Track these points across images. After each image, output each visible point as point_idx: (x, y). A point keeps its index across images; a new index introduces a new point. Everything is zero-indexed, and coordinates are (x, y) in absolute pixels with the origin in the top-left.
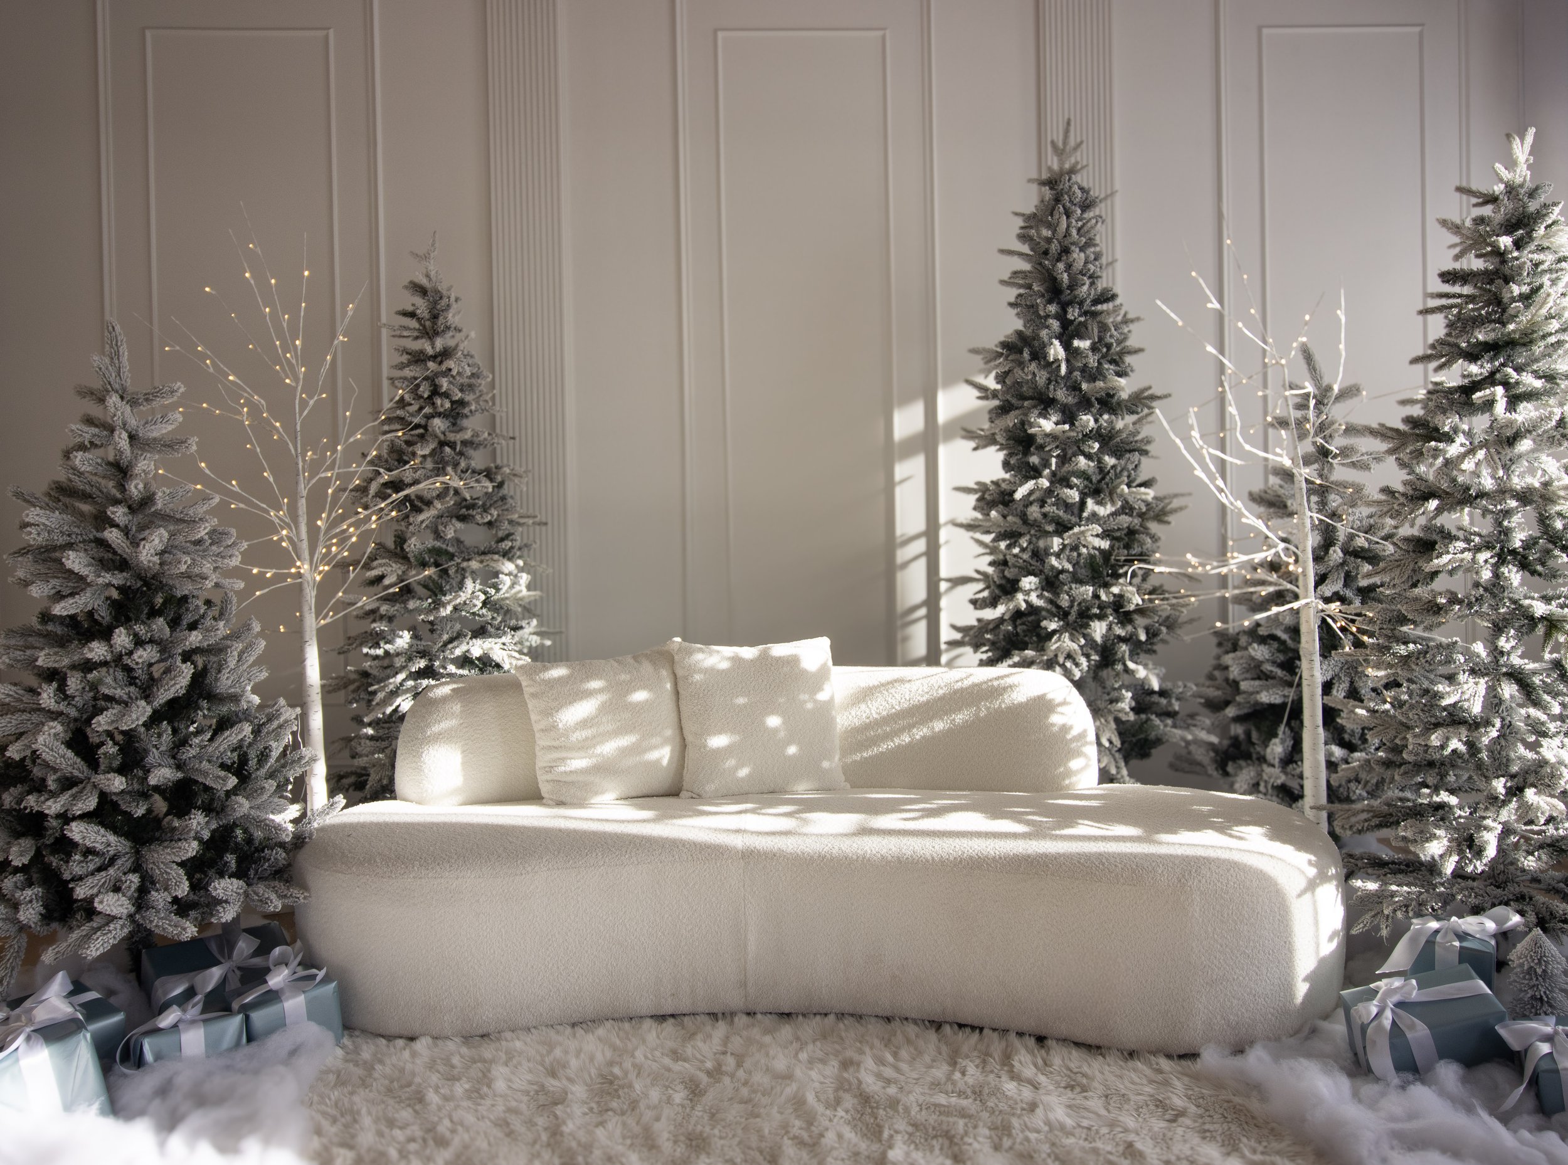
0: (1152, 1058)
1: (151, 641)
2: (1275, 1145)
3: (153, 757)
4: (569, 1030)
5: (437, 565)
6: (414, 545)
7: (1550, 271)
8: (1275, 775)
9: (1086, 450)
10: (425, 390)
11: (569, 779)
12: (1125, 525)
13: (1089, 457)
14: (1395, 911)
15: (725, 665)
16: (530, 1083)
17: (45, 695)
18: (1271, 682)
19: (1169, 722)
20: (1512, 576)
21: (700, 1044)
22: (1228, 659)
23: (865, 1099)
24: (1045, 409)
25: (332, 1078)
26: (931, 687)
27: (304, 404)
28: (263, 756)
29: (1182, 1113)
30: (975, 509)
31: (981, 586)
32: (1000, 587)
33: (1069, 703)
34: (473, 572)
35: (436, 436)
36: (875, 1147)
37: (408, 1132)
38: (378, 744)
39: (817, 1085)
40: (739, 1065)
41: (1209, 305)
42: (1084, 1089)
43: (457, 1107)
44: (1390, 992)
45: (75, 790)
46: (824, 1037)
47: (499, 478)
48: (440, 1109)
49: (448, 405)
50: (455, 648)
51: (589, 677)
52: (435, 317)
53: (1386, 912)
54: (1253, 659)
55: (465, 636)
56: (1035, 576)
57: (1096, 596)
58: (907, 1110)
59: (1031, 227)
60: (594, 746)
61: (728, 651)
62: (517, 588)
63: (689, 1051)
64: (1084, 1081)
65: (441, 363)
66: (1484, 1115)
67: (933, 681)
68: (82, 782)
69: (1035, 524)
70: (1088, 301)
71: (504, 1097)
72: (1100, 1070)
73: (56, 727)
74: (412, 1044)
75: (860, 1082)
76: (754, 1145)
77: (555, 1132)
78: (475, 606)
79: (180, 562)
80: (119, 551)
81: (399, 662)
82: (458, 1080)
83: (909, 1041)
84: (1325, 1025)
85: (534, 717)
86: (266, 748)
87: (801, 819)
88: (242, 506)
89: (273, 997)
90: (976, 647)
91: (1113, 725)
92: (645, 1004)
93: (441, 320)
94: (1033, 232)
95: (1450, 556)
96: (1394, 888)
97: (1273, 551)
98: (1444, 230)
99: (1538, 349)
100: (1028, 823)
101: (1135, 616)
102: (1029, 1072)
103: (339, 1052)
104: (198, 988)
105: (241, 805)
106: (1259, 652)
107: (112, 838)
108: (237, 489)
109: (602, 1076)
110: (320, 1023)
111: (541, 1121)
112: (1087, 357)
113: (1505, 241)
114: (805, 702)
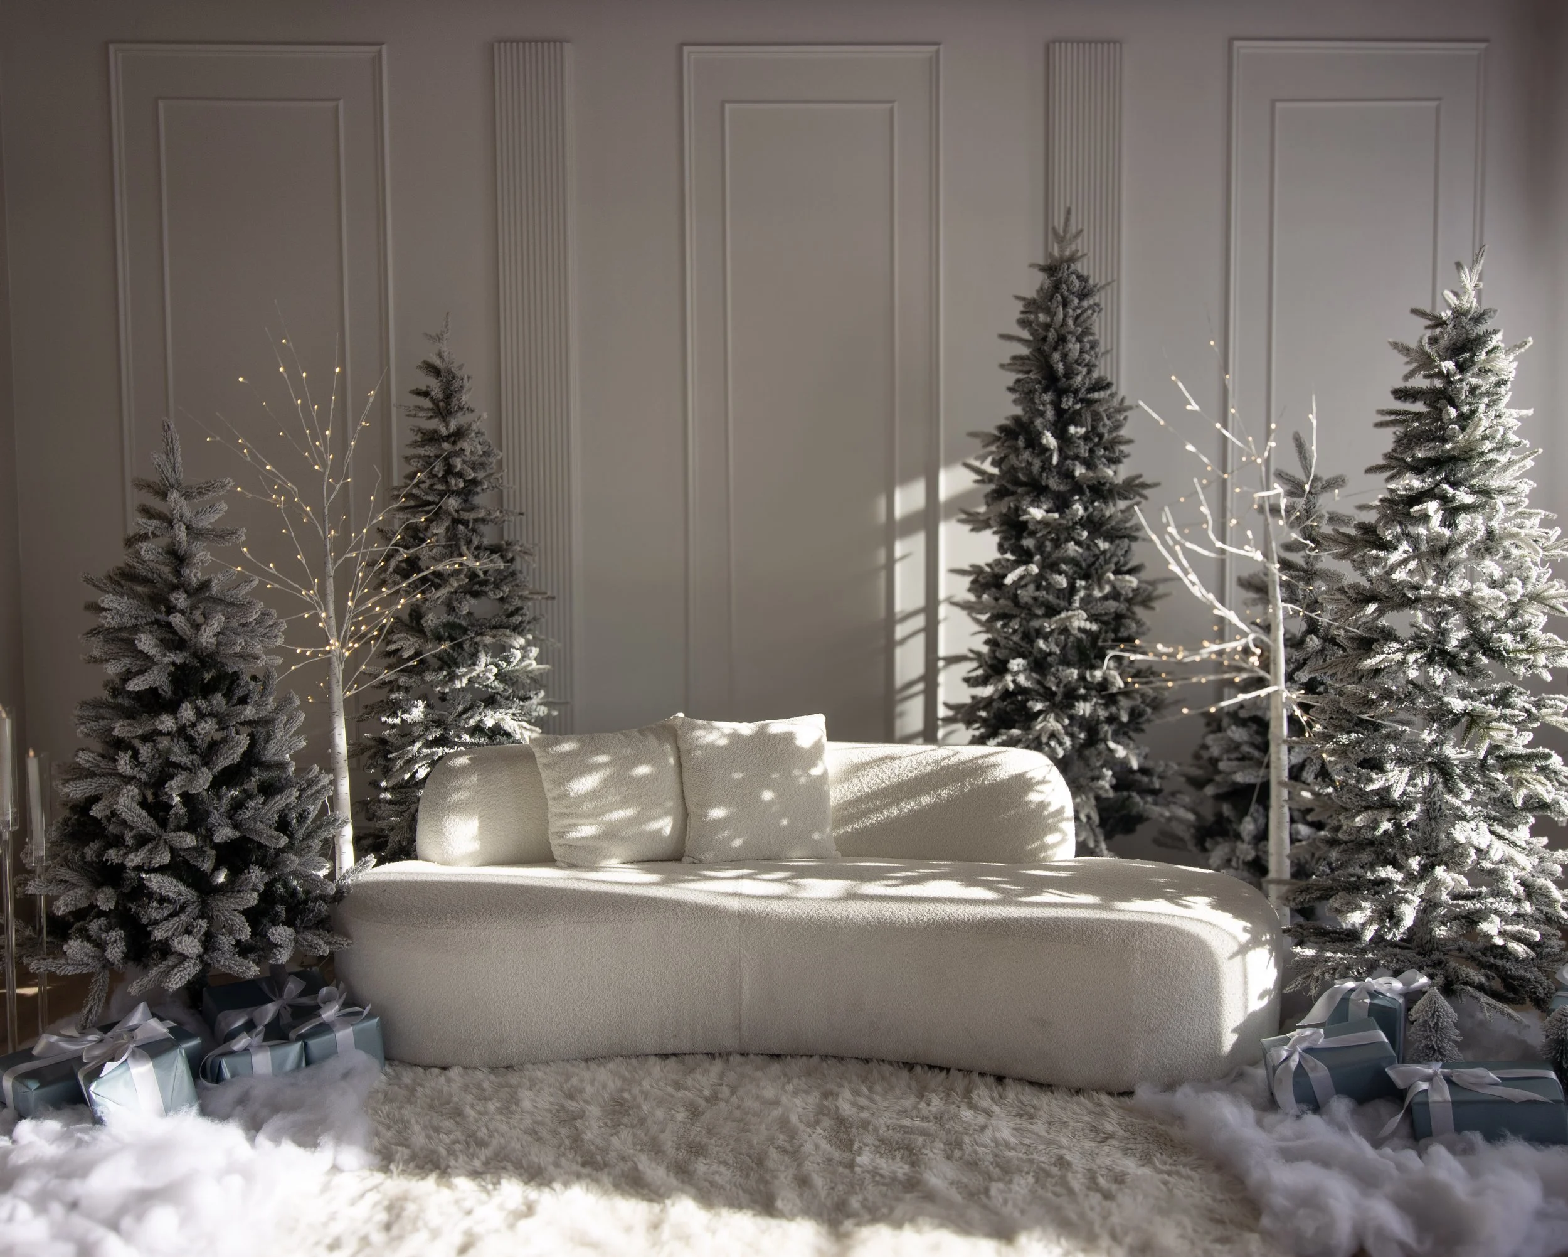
0: (1095, 1094)
1: (211, 715)
2: (1183, 1159)
3: (215, 818)
4: (583, 1064)
5: (452, 639)
6: (431, 620)
7: (1488, 394)
8: (1246, 851)
9: (1076, 537)
10: (439, 469)
11: (579, 844)
12: (1112, 610)
13: (1078, 543)
14: (1323, 974)
15: (723, 742)
16: (552, 1104)
17: (122, 762)
18: (1247, 763)
19: (1150, 799)
20: (1436, 675)
21: (699, 1077)
22: (1210, 740)
23: (841, 1121)
24: (1038, 496)
25: (381, 1096)
26: (920, 763)
27: (331, 488)
28: (302, 818)
29: (1111, 1136)
30: (970, 590)
31: (974, 665)
32: (991, 667)
33: (1049, 782)
34: (485, 645)
35: (450, 514)
36: (847, 1155)
37: (452, 1136)
38: (397, 807)
39: (800, 1110)
40: (733, 1093)
41: (1189, 407)
42: (1031, 1117)
43: (491, 1119)
44: (1301, 1039)
45: (150, 846)
46: (809, 1074)
47: (510, 555)
48: (477, 1121)
49: (461, 485)
50: (469, 718)
51: (598, 751)
52: (448, 397)
53: (1316, 974)
54: (1232, 740)
55: (479, 707)
56: (1024, 657)
57: (1082, 678)
58: (876, 1130)
59: (1031, 312)
60: (603, 814)
61: (727, 727)
62: (527, 662)
63: (689, 1082)
64: (1032, 1110)
65: (454, 443)
66: (1354, 1135)
67: (921, 757)
68: (154, 839)
69: (1027, 608)
70: (1083, 390)
71: (531, 1113)
72: (1048, 1104)
73: (133, 790)
74: (447, 1072)
75: (837, 1108)
76: (744, 1151)
77: (576, 1140)
78: (488, 679)
79: (235, 644)
80: (180, 633)
81: (417, 731)
82: (491, 1099)
83: (883, 1078)
84: (1250, 1070)
85: (546, 786)
86: (304, 811)
87: (793, 884)
88: (277, 586)
89: (325, 1028)
90: (969, 723)
91: (1093, 802)
92: (650, 1043)
93: (454, 401)
94: (1032, 317)
95: (1383, 656)
96: (1329, 954)
97: (1243, 641)
98: (1396, 351)
99: (1476, 466)
100: (997, 890)
101: (1120, 698)
102: (986, 1103)
103: (383, 1077)
104: (256, 1021)
105: (292, 862)
106: (1237, 734)
107: (183, 888)
108: (274, 571)
109: (613, 1099)
110: (367, 1052)
111: (564, 1131)
112: (1078, 447)
113: (1448, 365)
114: (800, 777)
